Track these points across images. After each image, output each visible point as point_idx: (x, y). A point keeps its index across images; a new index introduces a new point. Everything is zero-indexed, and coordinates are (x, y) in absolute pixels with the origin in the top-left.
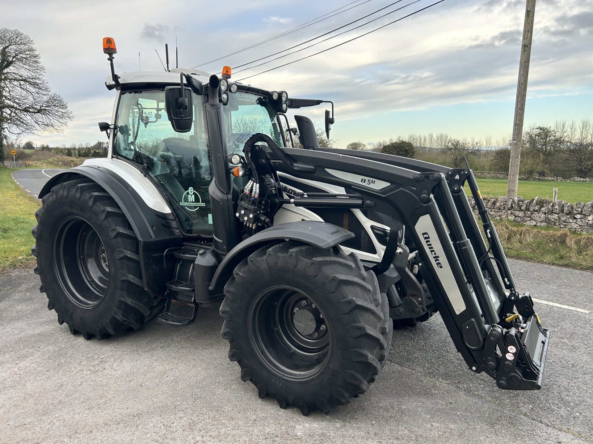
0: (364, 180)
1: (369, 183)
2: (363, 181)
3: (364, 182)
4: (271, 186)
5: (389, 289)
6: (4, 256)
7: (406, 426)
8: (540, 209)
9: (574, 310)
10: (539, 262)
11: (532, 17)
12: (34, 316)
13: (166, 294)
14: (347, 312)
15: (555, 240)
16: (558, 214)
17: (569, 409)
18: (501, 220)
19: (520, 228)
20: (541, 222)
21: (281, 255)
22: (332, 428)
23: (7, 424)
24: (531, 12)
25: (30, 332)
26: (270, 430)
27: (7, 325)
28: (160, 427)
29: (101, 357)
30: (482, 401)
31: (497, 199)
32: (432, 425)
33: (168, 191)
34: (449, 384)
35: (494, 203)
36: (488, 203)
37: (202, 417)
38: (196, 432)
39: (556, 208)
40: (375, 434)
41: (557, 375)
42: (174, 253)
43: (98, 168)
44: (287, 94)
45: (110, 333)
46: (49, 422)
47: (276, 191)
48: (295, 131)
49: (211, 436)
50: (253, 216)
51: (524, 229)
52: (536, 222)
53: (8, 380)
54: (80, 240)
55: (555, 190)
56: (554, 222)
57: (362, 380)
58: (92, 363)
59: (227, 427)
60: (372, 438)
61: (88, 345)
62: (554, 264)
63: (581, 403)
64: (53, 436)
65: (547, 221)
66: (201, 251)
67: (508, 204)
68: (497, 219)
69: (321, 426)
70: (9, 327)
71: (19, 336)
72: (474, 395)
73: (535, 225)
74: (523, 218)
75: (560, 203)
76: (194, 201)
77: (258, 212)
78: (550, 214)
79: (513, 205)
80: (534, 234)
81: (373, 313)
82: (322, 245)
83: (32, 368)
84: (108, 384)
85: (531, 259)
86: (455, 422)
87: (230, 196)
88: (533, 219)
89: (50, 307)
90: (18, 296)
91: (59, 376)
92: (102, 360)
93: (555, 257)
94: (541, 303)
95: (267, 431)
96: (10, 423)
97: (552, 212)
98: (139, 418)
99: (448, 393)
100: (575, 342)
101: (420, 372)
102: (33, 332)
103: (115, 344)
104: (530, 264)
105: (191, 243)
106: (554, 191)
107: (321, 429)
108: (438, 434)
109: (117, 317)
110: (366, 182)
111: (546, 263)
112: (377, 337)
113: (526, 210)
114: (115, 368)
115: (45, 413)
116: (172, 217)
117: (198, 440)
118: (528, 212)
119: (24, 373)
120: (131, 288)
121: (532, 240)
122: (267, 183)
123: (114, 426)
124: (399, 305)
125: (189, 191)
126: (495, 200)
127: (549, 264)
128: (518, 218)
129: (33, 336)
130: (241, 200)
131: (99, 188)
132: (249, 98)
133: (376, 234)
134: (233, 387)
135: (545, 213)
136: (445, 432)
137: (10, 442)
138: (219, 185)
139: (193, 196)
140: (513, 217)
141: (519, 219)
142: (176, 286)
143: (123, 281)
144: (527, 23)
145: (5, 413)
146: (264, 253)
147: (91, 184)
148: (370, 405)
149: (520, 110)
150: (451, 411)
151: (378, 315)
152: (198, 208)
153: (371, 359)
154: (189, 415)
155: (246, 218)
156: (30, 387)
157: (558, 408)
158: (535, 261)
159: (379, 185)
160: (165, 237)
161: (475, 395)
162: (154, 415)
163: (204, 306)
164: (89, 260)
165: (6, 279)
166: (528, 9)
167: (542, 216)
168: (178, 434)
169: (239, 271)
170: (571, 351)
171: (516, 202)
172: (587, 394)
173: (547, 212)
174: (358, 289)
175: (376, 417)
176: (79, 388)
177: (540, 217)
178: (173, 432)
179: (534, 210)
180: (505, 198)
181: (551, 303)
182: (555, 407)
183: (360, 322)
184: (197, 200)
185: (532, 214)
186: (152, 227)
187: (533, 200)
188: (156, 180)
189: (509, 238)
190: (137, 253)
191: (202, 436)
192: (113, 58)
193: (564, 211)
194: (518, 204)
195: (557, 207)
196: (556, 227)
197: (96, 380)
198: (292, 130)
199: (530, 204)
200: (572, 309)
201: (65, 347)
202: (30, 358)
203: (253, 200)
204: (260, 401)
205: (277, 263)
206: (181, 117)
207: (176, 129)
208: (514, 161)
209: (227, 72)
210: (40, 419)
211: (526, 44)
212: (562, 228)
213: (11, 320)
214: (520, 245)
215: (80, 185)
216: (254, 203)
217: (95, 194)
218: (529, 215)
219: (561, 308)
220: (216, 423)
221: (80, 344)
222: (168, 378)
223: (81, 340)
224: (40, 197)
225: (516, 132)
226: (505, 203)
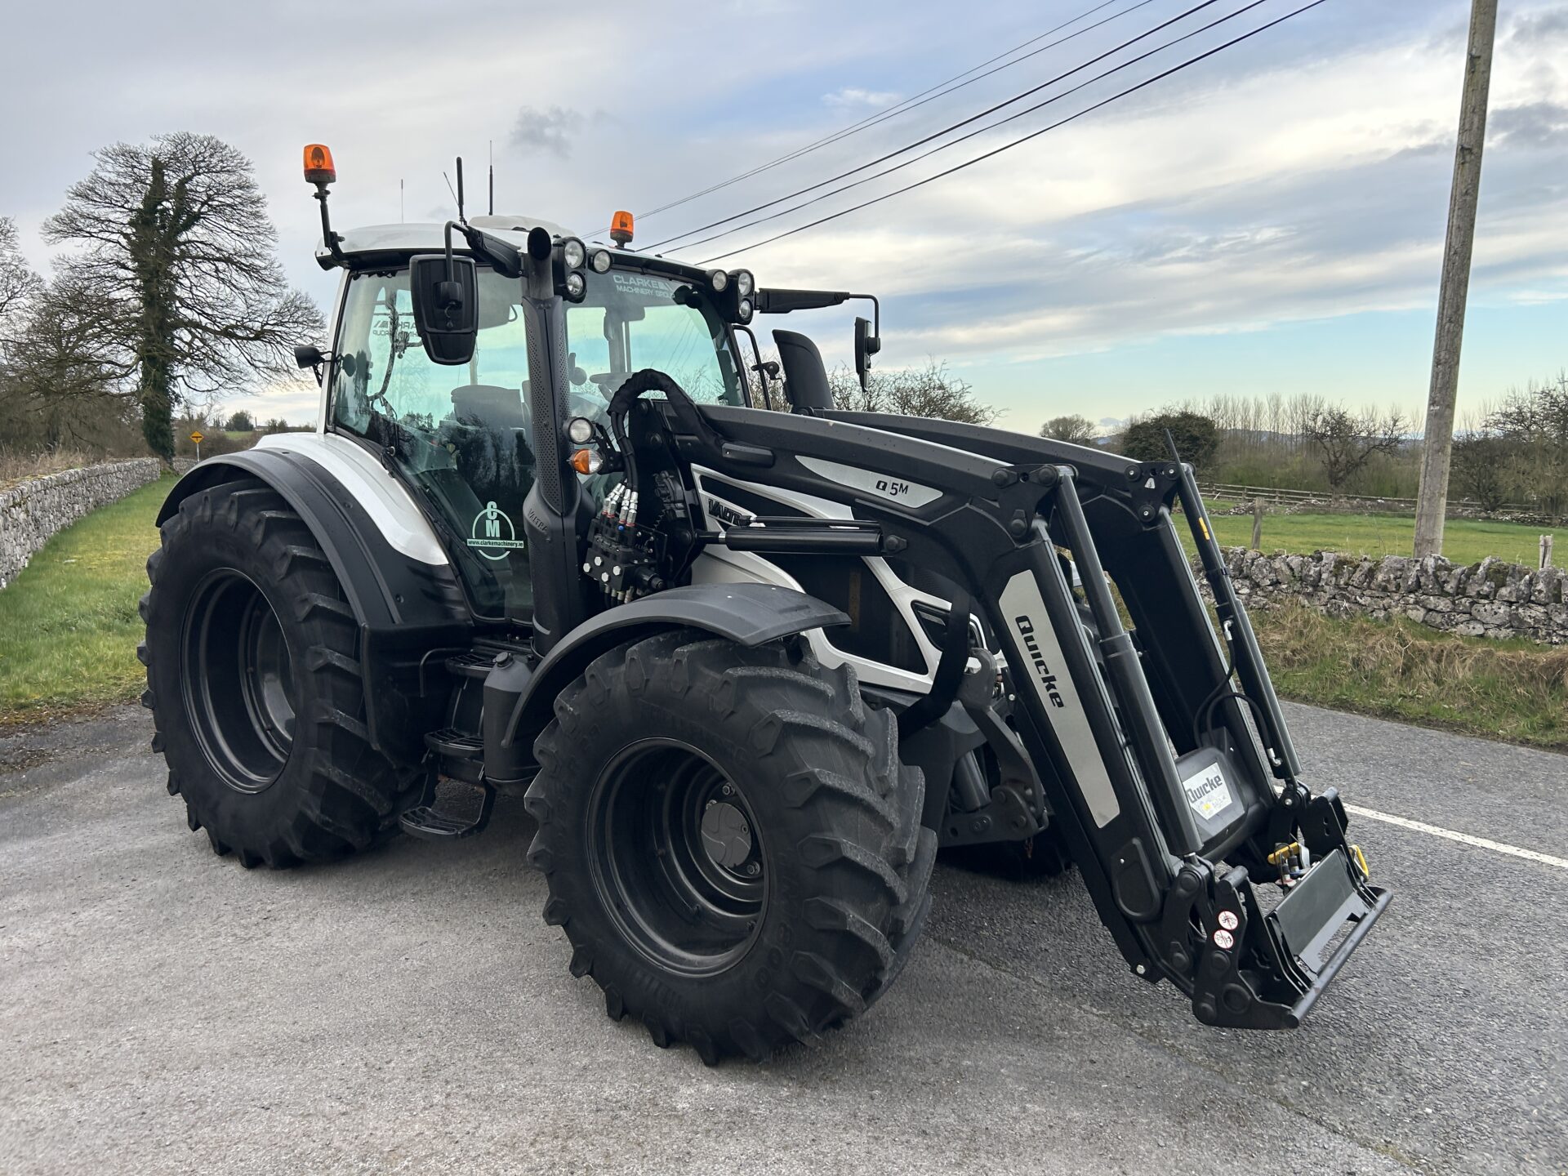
0: (882, 484)
1: (894, 491)
2: (881, 487)
3: (884, 489)
4: (672, 499)
5: (957, 763)
6: (112, 674)
7: (955, 1106)
8: (1496, 592)
9: (1530, 858)
10: (1483, 735)
11: (1483, 72)
12: (144, 812)
13: (423, 761)
14: (800, 805)
15: (1532, 677)
16: (1545, 605)
17: (1408, 1095)
18: (1388, 619)
19: (1435, 641)
20: (1499, 626)
21: (659, 662)
22: (766, 1098)
23: (17, 1039)
24: (1481, 61)
25: (123, 847)
26: (613, 1092)
27: (78, 829)
28: (357, 1068)
29: (269, 908)
30: (1177, 1061)
31: (1378, 563)
32: (1024, 1108)
33: (443, 512)
34: (1105, 1017)
35: (1371, 574)
36: (1354, 573)
37: (461, 1052)
38: (436, 1086)
39: (1539, 588)
40: (869, 1120)
41: (1411, 1014)
42: (446, 660)
43: (284, 455)
44: (751, 277)
45: (294, 851)
46: (110, 1041)
47: (686, 512)
48: (773, 369)
49: (467, 1096)
50: (621, 571)
51: (1449, 644)
52: (1486, 626)
53: (46, 947)
54: (248, 628)
55: (1545, 542)
56: (1534, 628)
57: (836, 978)
58: (242, 921)
59: (512, 1079)
60: (860, 1127)
61: (246, 880)
62: (1525, 742)
63: (1450, 1085)
64: (110, 1071)
65: (1515, 624)
66: (501, 657)
67: (1409, 577)
68: (1377, 617)
69: (740, 1093)
70: (81, 832)
71: (98, 853)
72: (1162, 1047)
73: (1482, 636)
74: (1449, 616)
75: (1550, 576)
76: (498, 535)
77: (636, 562)
78: (1522, 605)
79: (1422, 580)
80: (1477, 660)
81: (869, 809)
82: (747, 637)
83: (105, 924)
84: (266, 968)
85: (1463, 725)
86: (1086, 1105)
87: (570, 522)
88: (1476, 619)
89: (174, 787)
90: (122, 766)
91: (160, 945)
92: (268, 914)
93: (1532, 723)
94: (1442, 838)
95: (606, 1095)
96: (24, 1038)
97: (1527, 600)
98: (314, 1045)
99: (1095, 1036)
100: (1498, 937)
101: (1040, 984)
102: (130, 847)
103: (308, 881)
104: (1458, 739)
105: (492, 638)
106: (1542, 543)
107: (739, 1098)
108: (1032, 1130)
109: (309, 812)
110: (889, 488)
111: (1504, 739)
112: (874, 869)
113: (1457, 595)
114: (293, 935)
115: (107, 1022)
116: (449, 575)
117: (435, 1101)
118: (1463, 600)
119: (84, 934)
120: (340, 743)
121: (1469, 675)
122: (663, 492)
123: (252, 1059)
124: (982, 807)
125: (489, 510)
126: (1372, 564)
127: (1513, 741)
128: (1435, 614)
129: (129, 854)
130: (597, 532)
131: (279, 502)
132: (648, 287)
133: (924, 623)
134: (557, 991)
135: (1511, 604)
136: (1051, 1127)
137: (13, 1077)
138: (546, 499)
139: (497, 523)
140: (1422, 612)
141: (1439, 619)
142: (444, 740)
143: (324, 725)
144: (1470, 89)
145: (18, 1016)
146: (621, 659)
147: (263, 491)
148: (879, 1054)
149: (1450, 321)
150: (1085, 1080)
151: (883, 817)
152: (508, 552)
153: (854, 923)
154: (432, 1046)
155: (605, 577)
156: (89, 965)
157: (1380, 1091)
158: (1473, 731)
159: (917, 497)
160: (432, 621)
161: (1165, 1047)
162: (351, 1042)
163: (507, 790)
164: (268, 676)
165: (104, 727)
166: (1474, 52)
167: (1501, 611)
168: (395, 1085)
169: (566, 703)
170: (1477, 956)
171: (1430, 571)
172: (1478, 1064)
173: (1514, 600)
174: (834, 751)
175: (886, 1082)
176: (197, 973)
177: (1496, 613)
178: (382, 1081)
179: (1478, 593)
180: (1400, 561)
181: (1470, 840)
182: (1372, 1088)
183: (831, 830)
184: (505, 534)
185: (1472, 603)
186: (396, 597)
187: (1478, 566)
188: (416, 484)
189: (1407, 670)
190: (357, 658)
191: (448, 1095)
192: (328, 193)
193: (1563, 597)
194: (1436, 577)
195: (1541, 586)
196: (1538, 641)
197: (241, 959)
198: (766, 366)
199: (1468, 577)
200: (1525, 856)
201: (192, 883)
202: (108, 901)
203: (621, 532)
204: (610, 1027)
205: (648, 680)
206: (448, 329)
207: (434, 356)
208: (1433, 460)
209: (623, 224)
210: (92, 1034)
211: (1466, 146)
212: (1556, 644)
213: (90, 818)
214: (1437, 688)
215: (237, 494)
216: (623, 539)
217: (268, 514)
218: (1465, 606)
219: (1494, 852)
220: (489, 1068)
221: (229, 876)
222: (408, 963)
223: (233, 870)
224: (158, 524)
225: (1439, 381)
226: (1399, 573)
